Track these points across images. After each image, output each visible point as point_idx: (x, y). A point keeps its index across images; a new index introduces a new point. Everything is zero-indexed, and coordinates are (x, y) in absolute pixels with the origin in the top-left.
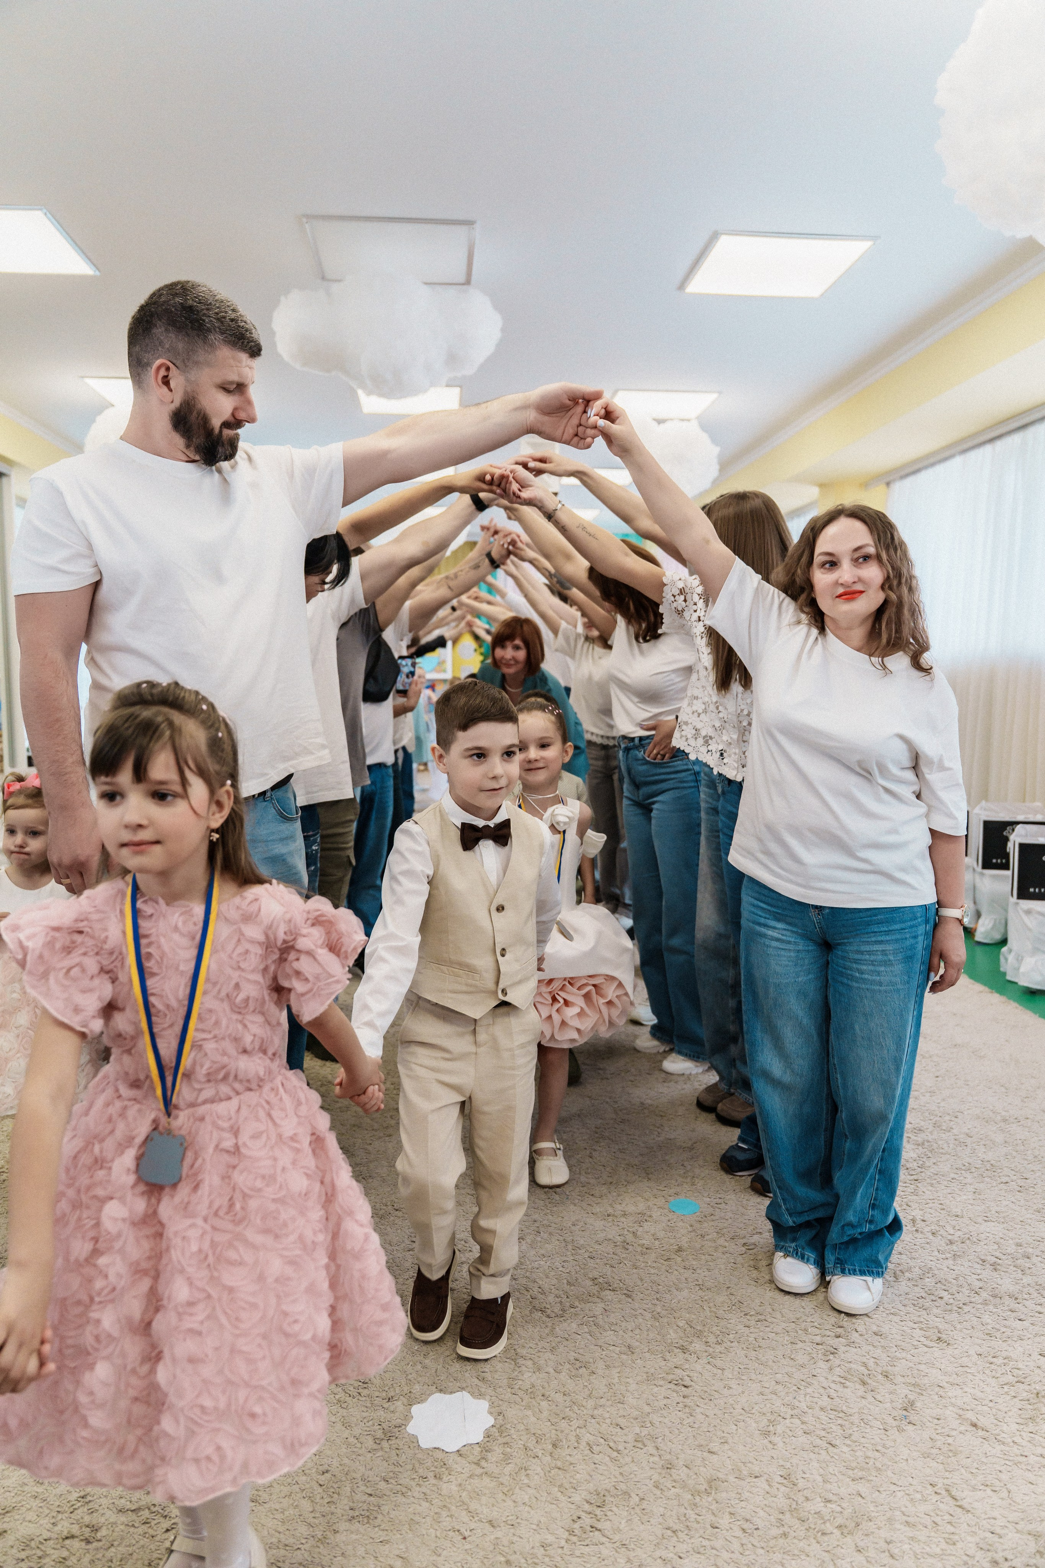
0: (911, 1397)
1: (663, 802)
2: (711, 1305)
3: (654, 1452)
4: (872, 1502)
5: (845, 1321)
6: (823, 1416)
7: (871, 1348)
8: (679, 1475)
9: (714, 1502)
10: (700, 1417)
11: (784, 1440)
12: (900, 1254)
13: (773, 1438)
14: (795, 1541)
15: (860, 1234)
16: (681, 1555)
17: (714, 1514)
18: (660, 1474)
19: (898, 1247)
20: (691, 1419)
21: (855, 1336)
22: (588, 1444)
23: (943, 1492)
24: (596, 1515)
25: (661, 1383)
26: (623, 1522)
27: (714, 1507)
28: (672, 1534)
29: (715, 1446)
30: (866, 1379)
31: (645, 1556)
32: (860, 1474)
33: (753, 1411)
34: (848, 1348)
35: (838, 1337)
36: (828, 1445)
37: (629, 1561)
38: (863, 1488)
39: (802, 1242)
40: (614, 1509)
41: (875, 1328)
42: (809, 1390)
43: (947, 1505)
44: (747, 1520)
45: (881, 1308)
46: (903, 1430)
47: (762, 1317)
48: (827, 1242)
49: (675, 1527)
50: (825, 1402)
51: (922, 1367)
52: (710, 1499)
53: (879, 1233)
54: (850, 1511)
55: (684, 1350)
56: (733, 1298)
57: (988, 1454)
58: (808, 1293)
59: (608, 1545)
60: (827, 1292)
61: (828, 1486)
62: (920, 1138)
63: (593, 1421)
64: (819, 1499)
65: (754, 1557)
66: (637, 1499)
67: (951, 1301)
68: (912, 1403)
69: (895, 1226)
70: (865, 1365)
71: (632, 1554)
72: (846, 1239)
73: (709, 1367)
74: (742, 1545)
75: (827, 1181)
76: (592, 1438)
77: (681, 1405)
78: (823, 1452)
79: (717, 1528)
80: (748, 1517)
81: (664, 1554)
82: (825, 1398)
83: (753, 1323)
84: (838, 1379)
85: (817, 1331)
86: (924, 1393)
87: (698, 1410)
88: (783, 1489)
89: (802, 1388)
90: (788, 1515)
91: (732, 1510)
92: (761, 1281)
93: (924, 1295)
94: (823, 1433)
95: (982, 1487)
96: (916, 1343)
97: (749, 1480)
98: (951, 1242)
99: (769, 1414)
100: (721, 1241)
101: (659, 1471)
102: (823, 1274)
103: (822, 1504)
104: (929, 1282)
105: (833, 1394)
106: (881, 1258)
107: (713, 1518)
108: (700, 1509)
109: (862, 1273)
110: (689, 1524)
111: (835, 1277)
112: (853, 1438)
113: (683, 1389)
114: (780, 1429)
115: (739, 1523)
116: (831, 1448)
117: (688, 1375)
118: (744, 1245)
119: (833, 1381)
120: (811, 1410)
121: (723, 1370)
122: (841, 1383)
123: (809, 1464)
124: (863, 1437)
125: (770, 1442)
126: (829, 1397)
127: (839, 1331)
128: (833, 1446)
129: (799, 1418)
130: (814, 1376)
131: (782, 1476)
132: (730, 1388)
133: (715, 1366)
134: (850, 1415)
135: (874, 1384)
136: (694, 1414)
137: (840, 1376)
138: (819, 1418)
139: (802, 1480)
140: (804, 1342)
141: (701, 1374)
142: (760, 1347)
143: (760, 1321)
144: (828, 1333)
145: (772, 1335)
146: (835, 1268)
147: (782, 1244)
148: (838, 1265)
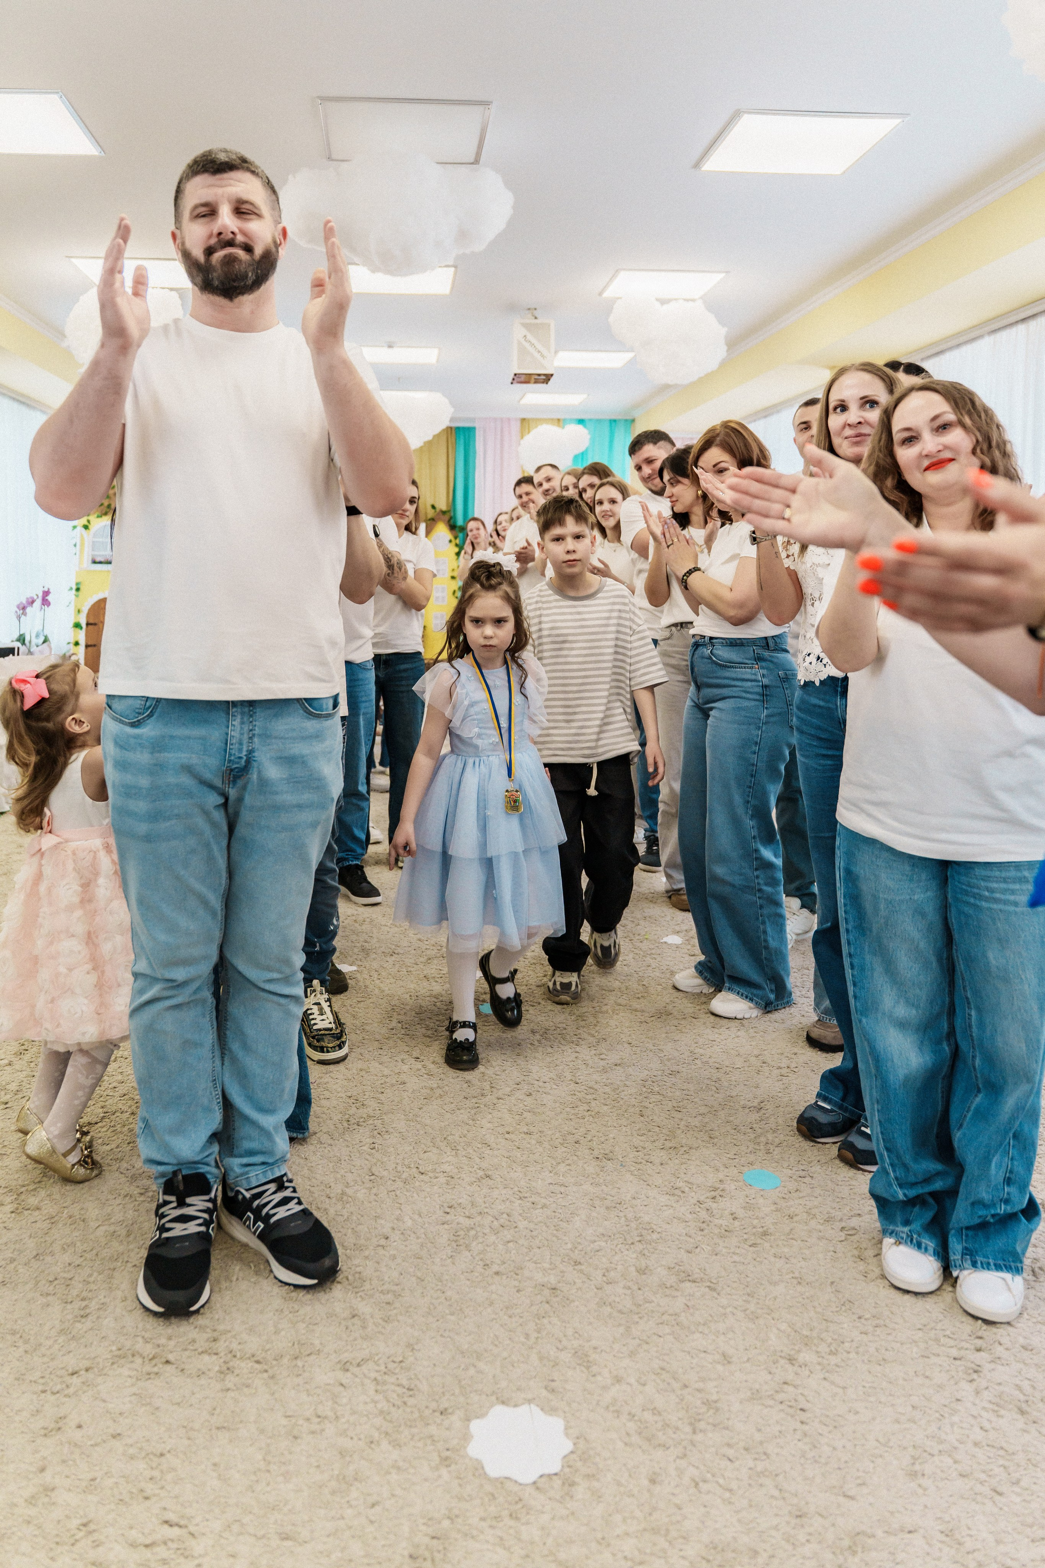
2: (816, 1303)
3: (776, 1495)
6: (979, 1454)
7: (1021, 1366)
10: (826, 1450)
11: (937, 1483)
13: (922, 1481)
15: (995, 1215)
18: (789, 1523)
20: (815, 1453)
21: (999, 1350)
25: (771, 1403)
29: (851, 1489)
30: (1024, 1406)
33: (891, 1444)
34: (993, 1366)
35: (979, 1350)
36: (994, 1494)
39: (916, 1228)
41: (1021, 1340)
42: (956, 1419)
45: (1025, 1315)
47: (881, 1322)
48: (951, 1226)
50: (978, 1435)
53: (1013, 1217)
55: (791, 1360)
56: (840, 1296)
58: (931, 1293)
60: (954, 1292)
61: (1004, 1548)
66: (765, 1555)
69: (1032, 1210)
70: (1019, 1388)
72: (976, 1221)
73: (825, 1383)
75: (945, 1146)
76: (696, 1472)
77: (799, 1433)
78: (988, 1502)
82: (977, 1430)
83: (871, 1329)
84: (989, 1405)
85: (952, 1343)
87: (822, 1440)
88: (948, 1550)
89: (946, 1415)
92: (871, 1276)
94: (983, 1476)
97: (903, 1537)
99: (911, 1449)
100: (813, 1223)
101: (787, 1519)
102: (947, 1268)
105: (987, 1426)
106: (1018, 1249)
109: (996, 1270)
111: (964, 1272)
112: (1022, 1484)
113: (799, 1412)
114: (928, 1468)
116: (997, 1498)
117: (802, 1394)
118: (843, 1229)
119: (984, 1408)
120: (962, 1446)
121: (844, 1388)
122: (994, 1411)
123: (973, 1516)
124: (1035, 1483)
125: (920, 1486)
126: (981, 1428)
127: (979, 1342)
128: (1000, 1494)
129: (950, 1456)
130: (958, 1400)
131: (942, 1532)
132: (857, 1413)
133: (833, 1383)
134: (1013, 1454)
135: (1035, 1413)
136: (818, 1446)
137: (990, 1402)
138: (974, 1456)
139: (968, 1538)
140: (937, 1355)
141: (818, 1393)
142: (884, 1360)
143: (878, 1326)
144: (965, 1345)
145: (896, 1345)
146: (963, 1259)
147: (892, 1227)
148: (968, 1258)
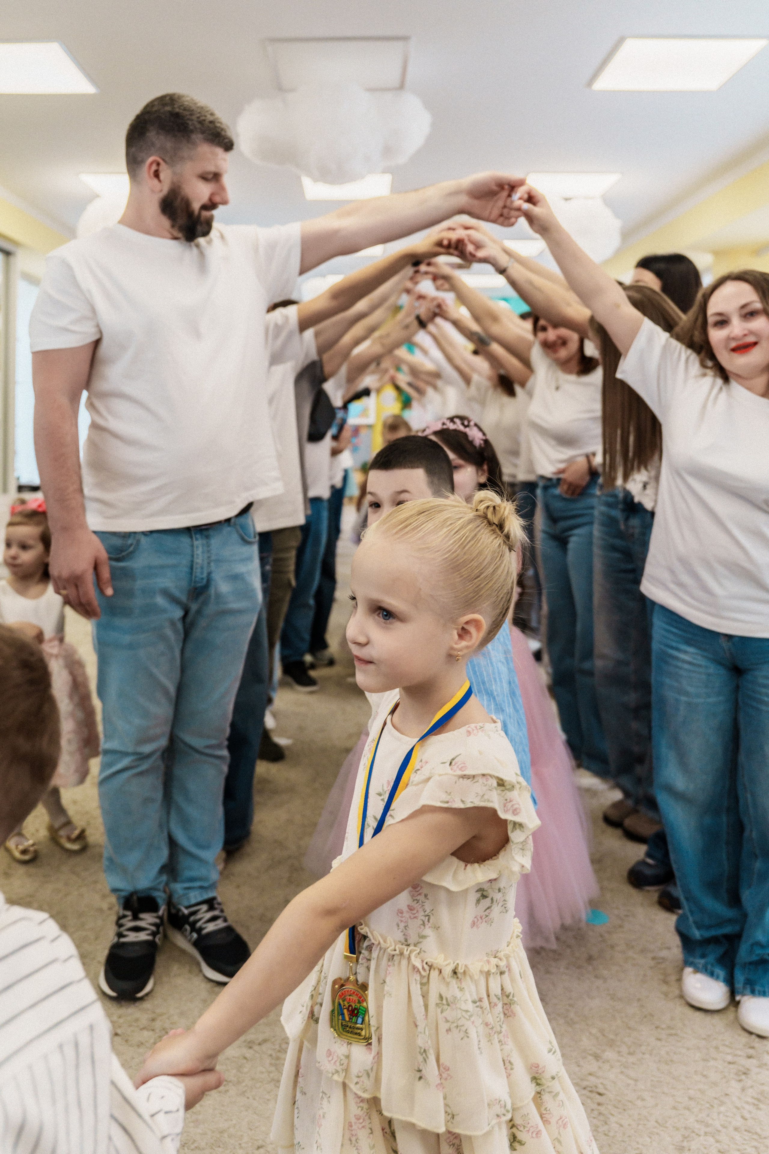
1: (579, 535)
2: (623, 1015)
5: (757, 1043)
6: (737, 1136)
10: (615, 1126)
20: (606, 1127)
21: (766, 1058)
34: (760, 1072)
35: (750, 1057)
39: (711, 960)
42: (722, 1108)
47: (673, 1032)
48: (736, 961)
50: (738, 1122)
55: (597, 1057)
56: (644, 1010)
58: (718, 1011)
60: (736, 1011)
72: (754, 958)
73: (622, 1076)
75: (735, 897)
77: (596, 1115)
82: (739, 1118)
83: (665, 1037)
84: (752, 1101)
85: (728, 1050)
87: (613, 1119)
89: (715, 1106)
92: (671, 995)
100: (631, 954)
102: (733, 993)
105: (746, 1115)
111: (746, 998)
113: (598, 1098)
117: (602, 1083)
118: (654, 958)
119: (748, 1103)
120: (725, 1130)
121: (636, 1080)
122: (754, 1104)
126: (742, 1117)
127: (751, 1052)
130: (727, 1095)
132: (643, 1100)
133: (628, 1077)
136: (609, 1123)
137: (753, 1097)
140: (716, 1059)
141: (615, 1083)
142: (672, 1061)
143: (671, 1035)
144: (739, 1053)
145: (684, 1051)
146: (744, 988)
147: (691, 959)
148: (748, 987)
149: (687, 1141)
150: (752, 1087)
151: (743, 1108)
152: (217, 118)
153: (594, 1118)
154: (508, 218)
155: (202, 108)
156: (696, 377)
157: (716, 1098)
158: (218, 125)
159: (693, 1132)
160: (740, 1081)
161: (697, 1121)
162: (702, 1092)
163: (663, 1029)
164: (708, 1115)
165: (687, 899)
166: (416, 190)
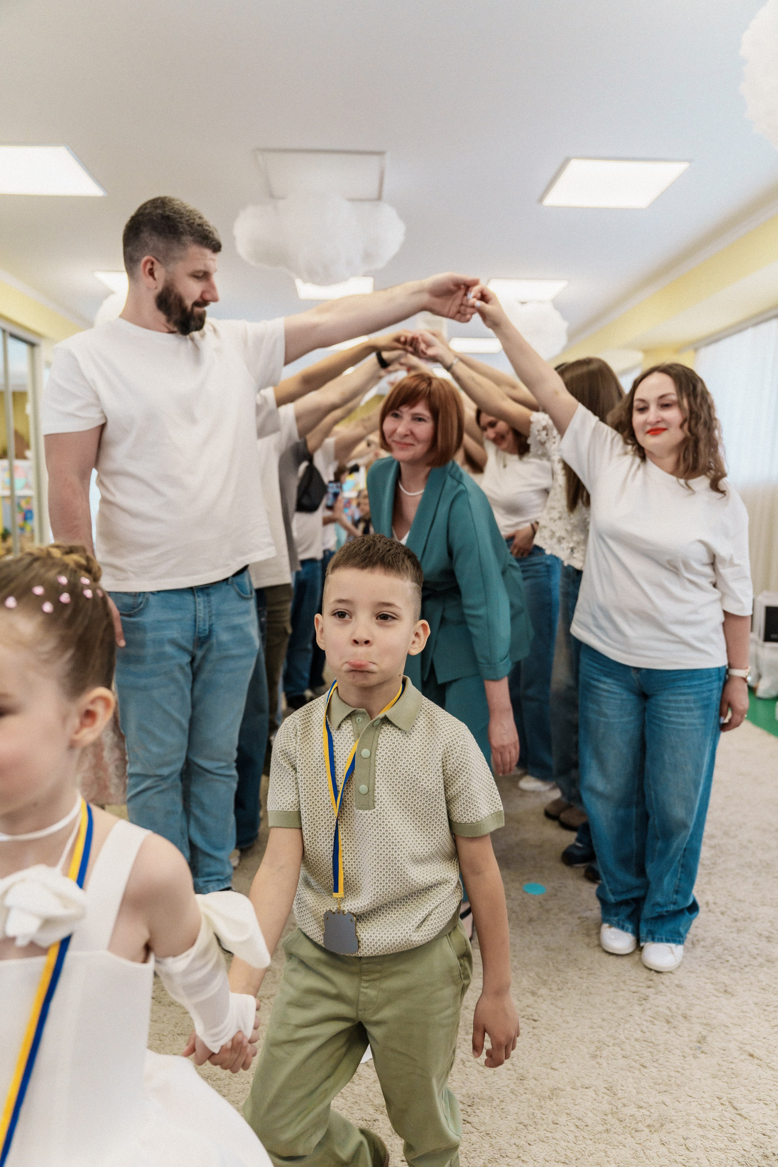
0: (704, 1033)
2: (555, 961)
3: (511, 1067)
4: (673, 1109)
5: (655, 976)
6: (637, 1045)
7: (673, 996)
8: (529, 1085)
9: (555, 1105)
10: (545, 1043)
11: (608, 1062)
12: (697, 927)
13: (599, 1060)
14: (616, 1135)
15: (667, 912)
16: (531, 1143)
17: (555, 1114)
18: (515, 1083)
19: (696, 922)
20: (538, 1044)
21: (662, 987)
22: (462, 1060)
23: (727, 1103)
24: (467, 1112)
26: (487, 1117)
27: (555, 1108)
28: (524, 1127)
29: (556, 1065)
30: (671, 1019)
31: (503, 1142)
32: (664, 1088)
33: (585, 1040)
34: (655, 996)
35: (649, 987)
36: (640, 1067)
37: (491, 1145)
38: (667, 1099)
39: (622, 917)
40: (481, 1108)
41: (677, 982)
42: (627, 1026)
43: (730, 1113)
44: (579, 1119)
46: (698, 1057)
47: (592, 972)
48: (642, 917)
49: (526, 1122)
50: (638, 1035)
51: (712, 1011)
52: (552, 1103)
53: (681, 912)
54: (657, 1115)
55: (533, 994)
56: (570, 957)
57: (762, 1077)
58: (627, 955)
59: (476, 1134)
60: (641, 954)
61: (640, 1096)
62: (713, 842)
63: (465, 1043)
64: (634, 1106)
65: (584, 1146)
66: (498, 1101)
67: (735, 964)
68: (704, 1038)
69: (694, 908)
70: (669, 1008)
71: (494, 1141)
72: (655, 915)
73: (552, 1006)
74: (576, 1137)
75: (641, 872)
76: (464, 1056)
77: (531, 1034)
78: (637, 1072)
79: (557, 1124)
80: (581, 1117)
81: (517, 1141)
82: (639, 1032)
83: (586, 976)
84: (650, 1019)
85: (633, 983)
86: (714, 1031)
87: (544, 1038)
88: (606, 1097)
89: (622, 1024)
90: (610, 1116)
91: (568, 1112)
92: (592, 945)
93: (714, 958)
94: (637, 1058)
95: (756, 1101)
96: (708, 994)
97: (581, 1089)
98: (736, 920)
99: (596, 1043)
100: (562, 915)
101: (515, 1081)
102: (638, 941)
103: (636, 1109)
104: (718, 949)
105: (645, 1029)
106: (682, 930)
107: (555, 1117)
108: (544, 1109)
109: (668, 941)
110: (536, 1120)
111: (648, 944)
112: (659, 1062)
113: (533, 1022)
114: (605, 1053)
115: (573, 1121)
116: (642, 1069)
117: (536, 1013)
118: (579, 918)
119: (646, 1021)
120: (628, 1041)
121: (563, 1009)
122: (651, 1021)
123: (626, 1080)
124: (667, 1061)
125: (597, 1063)
126: (642, 1031)
127: (650, 983)
128: (645, 1067)
129: (619, 1046)
130: (631, 1015)
131: (606, 1088)
132: (568, 1023)
133: (557, 1006)
134: (658, 1045)
135: (676, 1023)
136: (541, 1041)
137: (650, 1016)
138: (633, 1046)
139: (621, 1091)
140: (623, 990)
141: (546, 1011)
142: (590, 993)
143: (590, 974)
144: (641, 984)
145: (599, 985)
146: (647, 936)
147: (607, 918)
148: (650, 935)
149: (600, 1051)
150: (650, 1009)
151: (643, 1025)
152: (206, 222)
153: (530, 1038)
154: (464, 315)
155: (191, 211)
156: (619, 455)
157: (622, 1019)
158: (207, 228)
159: (605, 1044)
160: (641, 1005)
161: (608, 1036)
162: (612, 1015)
163: (584, 970)
164: (616, 1031)
165: (605, 873)
166: (385, 289)
